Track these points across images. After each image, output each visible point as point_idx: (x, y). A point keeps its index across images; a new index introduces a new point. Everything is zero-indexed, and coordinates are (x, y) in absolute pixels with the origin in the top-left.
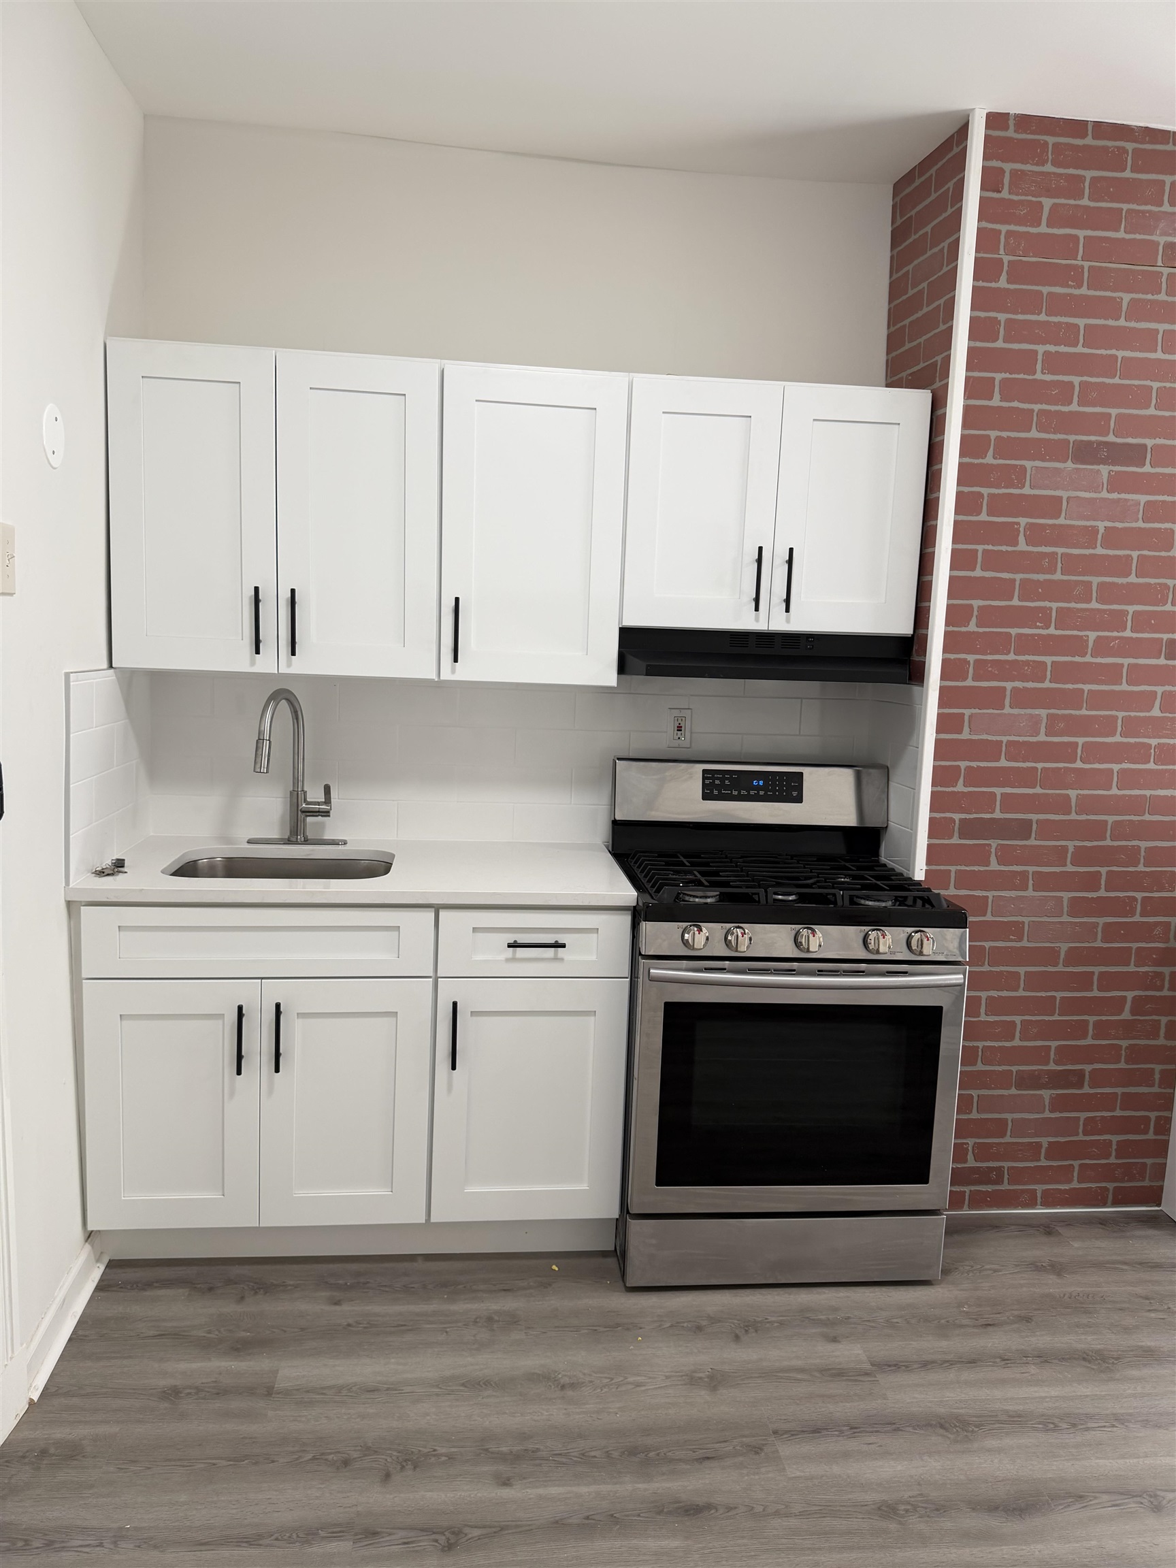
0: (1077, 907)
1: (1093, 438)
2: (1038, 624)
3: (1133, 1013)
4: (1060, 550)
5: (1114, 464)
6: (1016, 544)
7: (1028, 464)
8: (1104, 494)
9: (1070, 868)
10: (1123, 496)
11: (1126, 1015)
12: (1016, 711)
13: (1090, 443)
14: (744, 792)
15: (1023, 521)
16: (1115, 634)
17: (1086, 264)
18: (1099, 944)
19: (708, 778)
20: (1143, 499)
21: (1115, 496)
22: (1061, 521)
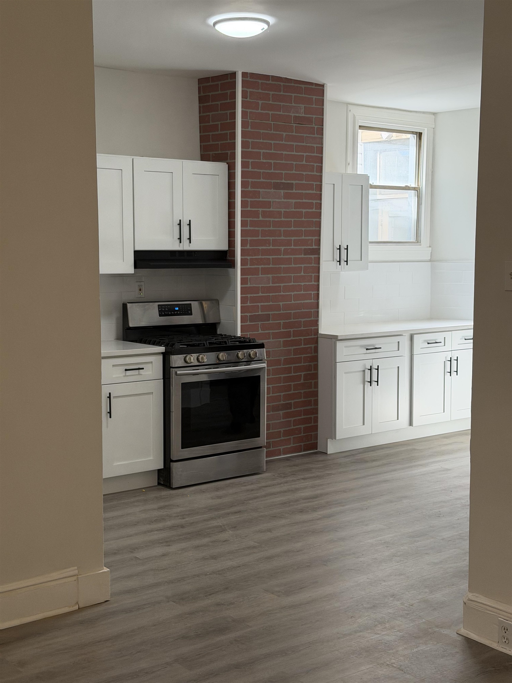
0: (286, 344)
1: (278, 181)
2: (267, 245)
3: (304, 380)
4: (272, 219)
5: (284, 189)
6: (259, 218)
7: (261, 190)
8: (283, 200)
9: (282, 330)
10: (288, 200)
11: (302, 381)
12: (262, 276)
13: (278, 183)
14: (173, 313)
15: (260, 210)
16: (289, 247)
17: (272, 123)
18: (292, 356)
19: (160, 308)
20: (294, 201)
21: (285, 200)
22: (271, 209)
